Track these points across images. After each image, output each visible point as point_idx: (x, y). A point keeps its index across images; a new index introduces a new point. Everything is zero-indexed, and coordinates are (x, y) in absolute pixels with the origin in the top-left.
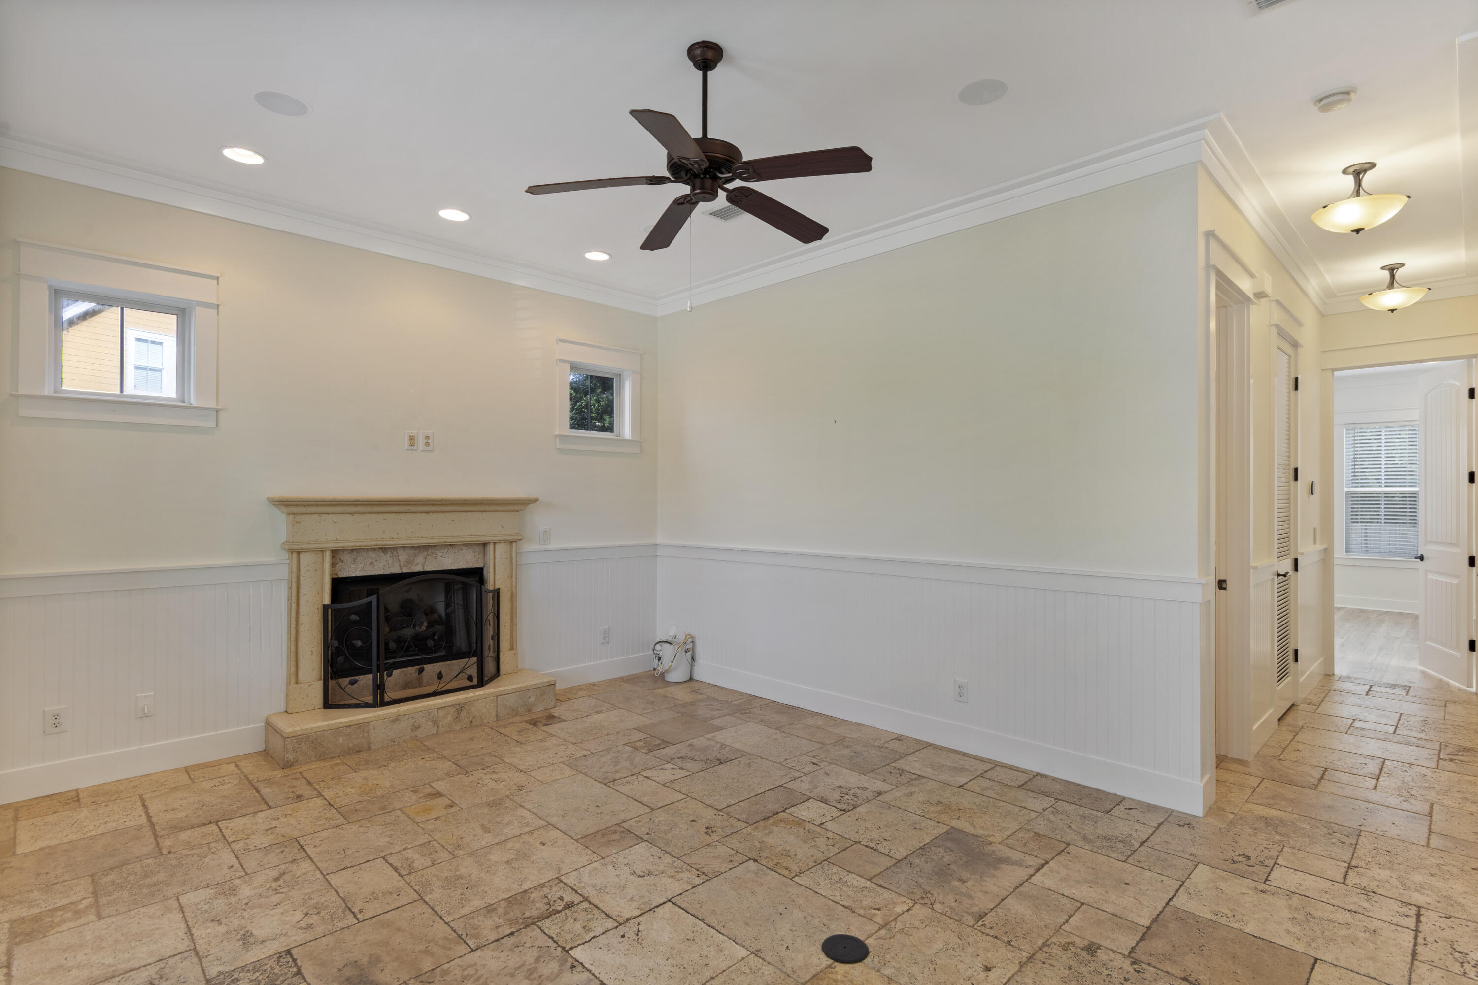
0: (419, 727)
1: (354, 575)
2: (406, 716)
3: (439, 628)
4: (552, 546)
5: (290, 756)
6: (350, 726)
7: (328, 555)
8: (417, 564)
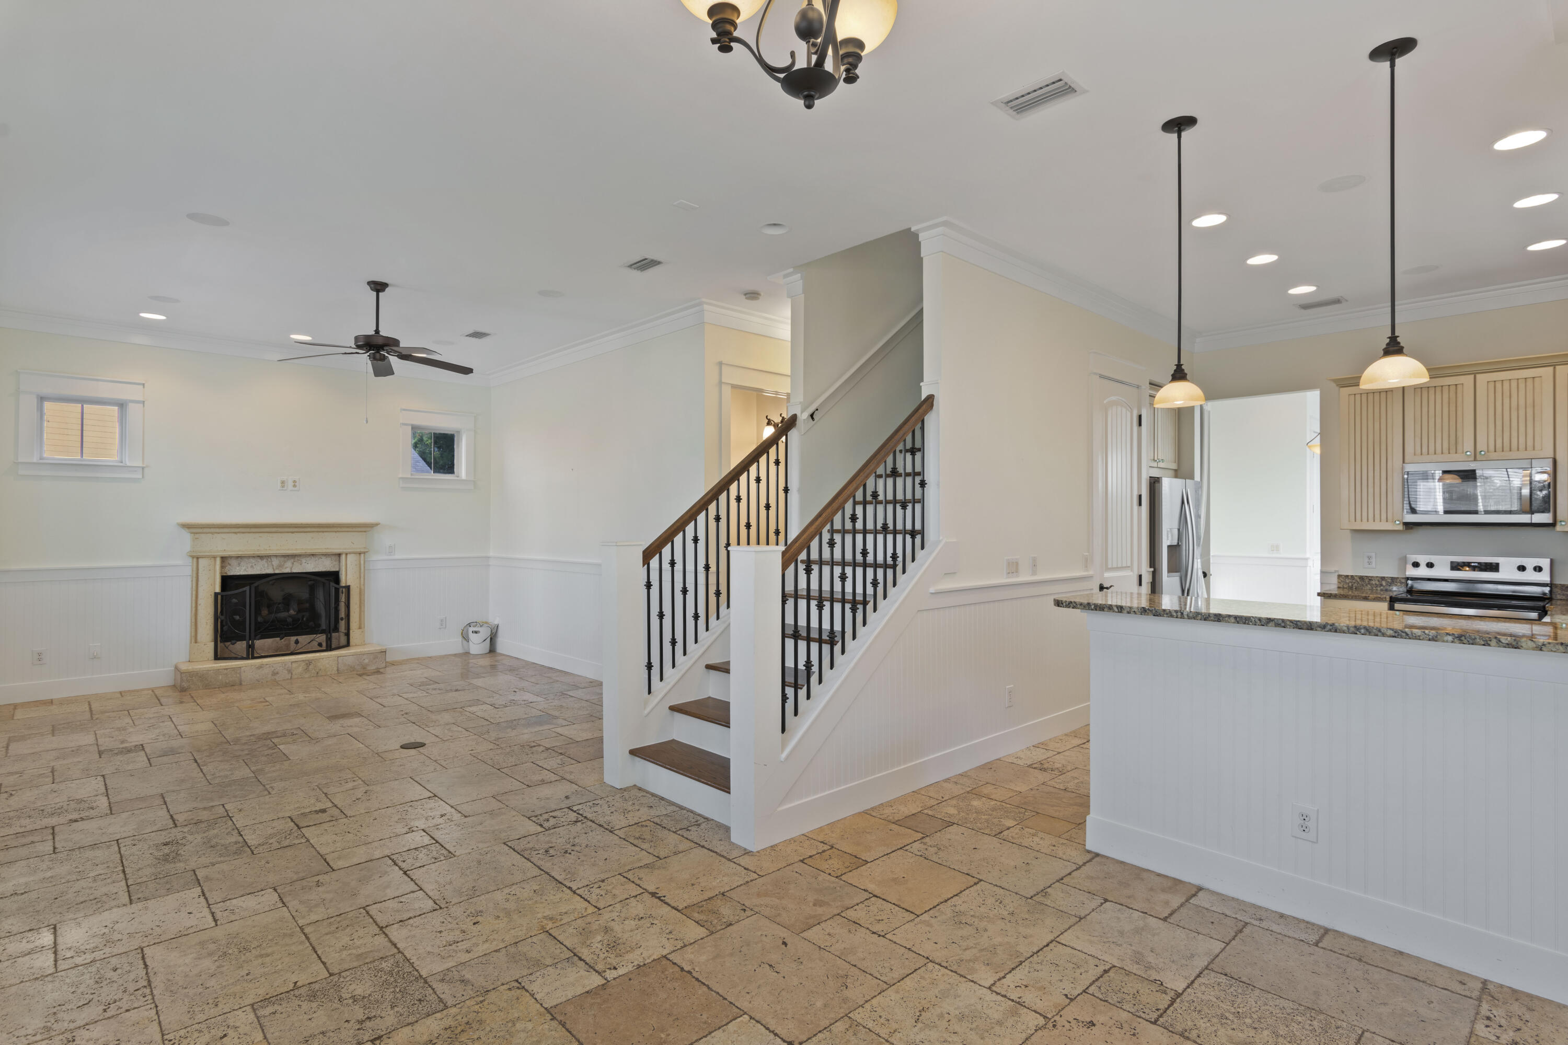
0: (278, 673)
1: (238, 574)
2: (268, 666)
3: (307, 614)
4: (397, 557)
5: (185, 685)
6: (227, 669)
7: (218, 561)
8: (286, 568)
